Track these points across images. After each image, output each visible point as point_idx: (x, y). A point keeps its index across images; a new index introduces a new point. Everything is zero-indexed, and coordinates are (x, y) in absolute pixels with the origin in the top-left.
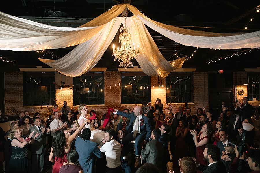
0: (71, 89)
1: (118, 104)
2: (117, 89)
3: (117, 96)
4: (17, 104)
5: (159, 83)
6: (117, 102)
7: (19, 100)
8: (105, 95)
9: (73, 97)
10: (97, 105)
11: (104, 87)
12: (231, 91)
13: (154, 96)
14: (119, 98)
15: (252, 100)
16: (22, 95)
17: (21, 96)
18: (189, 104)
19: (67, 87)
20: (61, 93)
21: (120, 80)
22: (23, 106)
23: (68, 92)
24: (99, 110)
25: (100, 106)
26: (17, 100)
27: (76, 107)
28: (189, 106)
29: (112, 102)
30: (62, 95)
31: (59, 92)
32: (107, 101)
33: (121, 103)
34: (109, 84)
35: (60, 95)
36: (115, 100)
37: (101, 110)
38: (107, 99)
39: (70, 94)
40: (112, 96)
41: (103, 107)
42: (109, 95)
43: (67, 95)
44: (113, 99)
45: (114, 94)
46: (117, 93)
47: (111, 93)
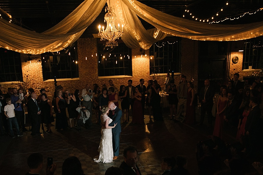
0: (39, 61)
1: (95, 76)
2: (93, 59)
5: (142, 52)
6: (93, 74)
8: (79, 67)
9: (42, 70)
10: (70, 79)
11: (78, 57)
12: (224, 59)
13: (135, 67)
14: (95, 70)
15: (247, 69)
18: (176, 75)
19: (35, 59)
20: (27, 66)
21: (95, 49)
23: (36, 65)
24: (73, 84)
25: (75, 80)
27: (47, 82)
28: (175, 77)
29: (88, 75)
30: (30, 69)
31: (25, 66)
32: (82, 74)
33: (99, 76)
34: (84, 54)
35: (27, 69)
36: (91, 72)
37: (75, 84)
38: (81, 72)
39: (38, 67)
40: (87, 68)
41: (77, 81)
42: (84, 67)
43: (35, 69)
44: (89, 71)
45: (89, 66)
46: (93, 64)
47: (86, 65)
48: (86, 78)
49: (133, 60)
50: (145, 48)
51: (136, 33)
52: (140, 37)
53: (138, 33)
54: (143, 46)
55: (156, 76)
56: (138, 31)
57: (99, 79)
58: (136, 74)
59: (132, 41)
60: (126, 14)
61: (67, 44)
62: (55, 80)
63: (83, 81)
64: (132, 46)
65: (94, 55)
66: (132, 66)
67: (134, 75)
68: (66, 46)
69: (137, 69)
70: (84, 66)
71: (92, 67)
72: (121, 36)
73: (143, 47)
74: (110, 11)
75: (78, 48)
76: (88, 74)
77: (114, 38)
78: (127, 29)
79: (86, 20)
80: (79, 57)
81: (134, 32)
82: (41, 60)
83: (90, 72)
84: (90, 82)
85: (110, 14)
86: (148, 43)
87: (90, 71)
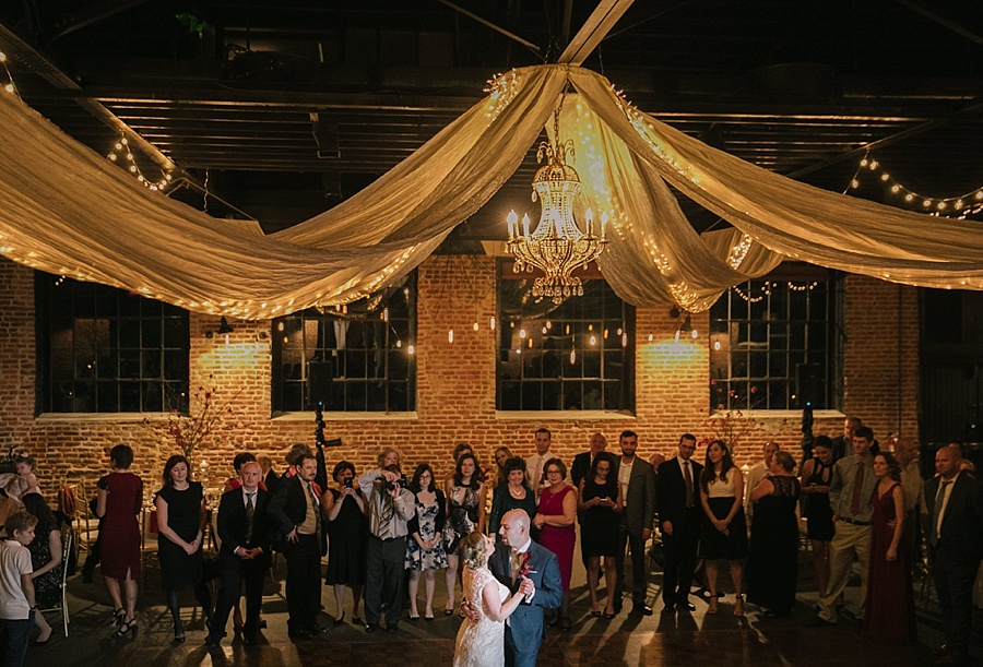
0: (264, 336)
1: (481, 409)
2: (477, 339)
3: (476, 374)
4: (8, 405)
5: (679, 320)
6: (474, 401)
7: (18, 388)
8: (421, 368)
9: (272, 375)
10: (380, 416)
11: (416, 330)
13: (650, 379)
14: (484, 383)
16: (32, 362)
17: (29, 370)
18: (822, 420)
19: (244, 326)
20: (213, 354)
21: (491, 298)
22: (37, 415)
23: (247, 353)
24: (391, 438)
25: (398, 422)
26: (10, 387)
27: (285, 423)
28: (819, 426)
29: (452, 403)
30: (222, 365)
31: (205, 352)
32: (430, 398)
33: (497, 408)
34: (442, 317)
35: (209, 365)
36: (467, 393)
37: (400, 438)
38: (428, 388)
39: (256, 360)
40: (452, 373)
41: (409, 425)
42: (439, 368)
43: (243, 367)
44: (457, 387)
45: (461, 366)
46: (475, 360)
47: (448, 361)
48: (446, 413)
49: (641, 350)
50: (692, 305)
51: (659, 245)
52: (674, 262)
53: (666, 247)
54: (686, 296)
55: (734, 420)
56: (667, 239)
57: (500, 421)
58: (652, 407)
59: (640, 278)
60: (620, 172)
61: (379, 279)
62: (320, 417)
63: (431, 428)
64: (639, 295)
65: (486, 325)
66: (637, 375)
67: (645, 412)
68: (374, 287)
69: (658, 389)
70: (441, 364)
71: (473, 373)
72: (596, 256)
73: (684, 302)
74: (557, 161)
75: (420, 292)
76: (456, 398)
77: (568, 265)
78: (623, 229)
79: (462, 192)
80: (422, 328)
81: (648, 241)
82: (268, 334)
83: (462, 393)
84: (459, 432)
85: (557, 170)
86: (705, 285)
87: (463, 388)
